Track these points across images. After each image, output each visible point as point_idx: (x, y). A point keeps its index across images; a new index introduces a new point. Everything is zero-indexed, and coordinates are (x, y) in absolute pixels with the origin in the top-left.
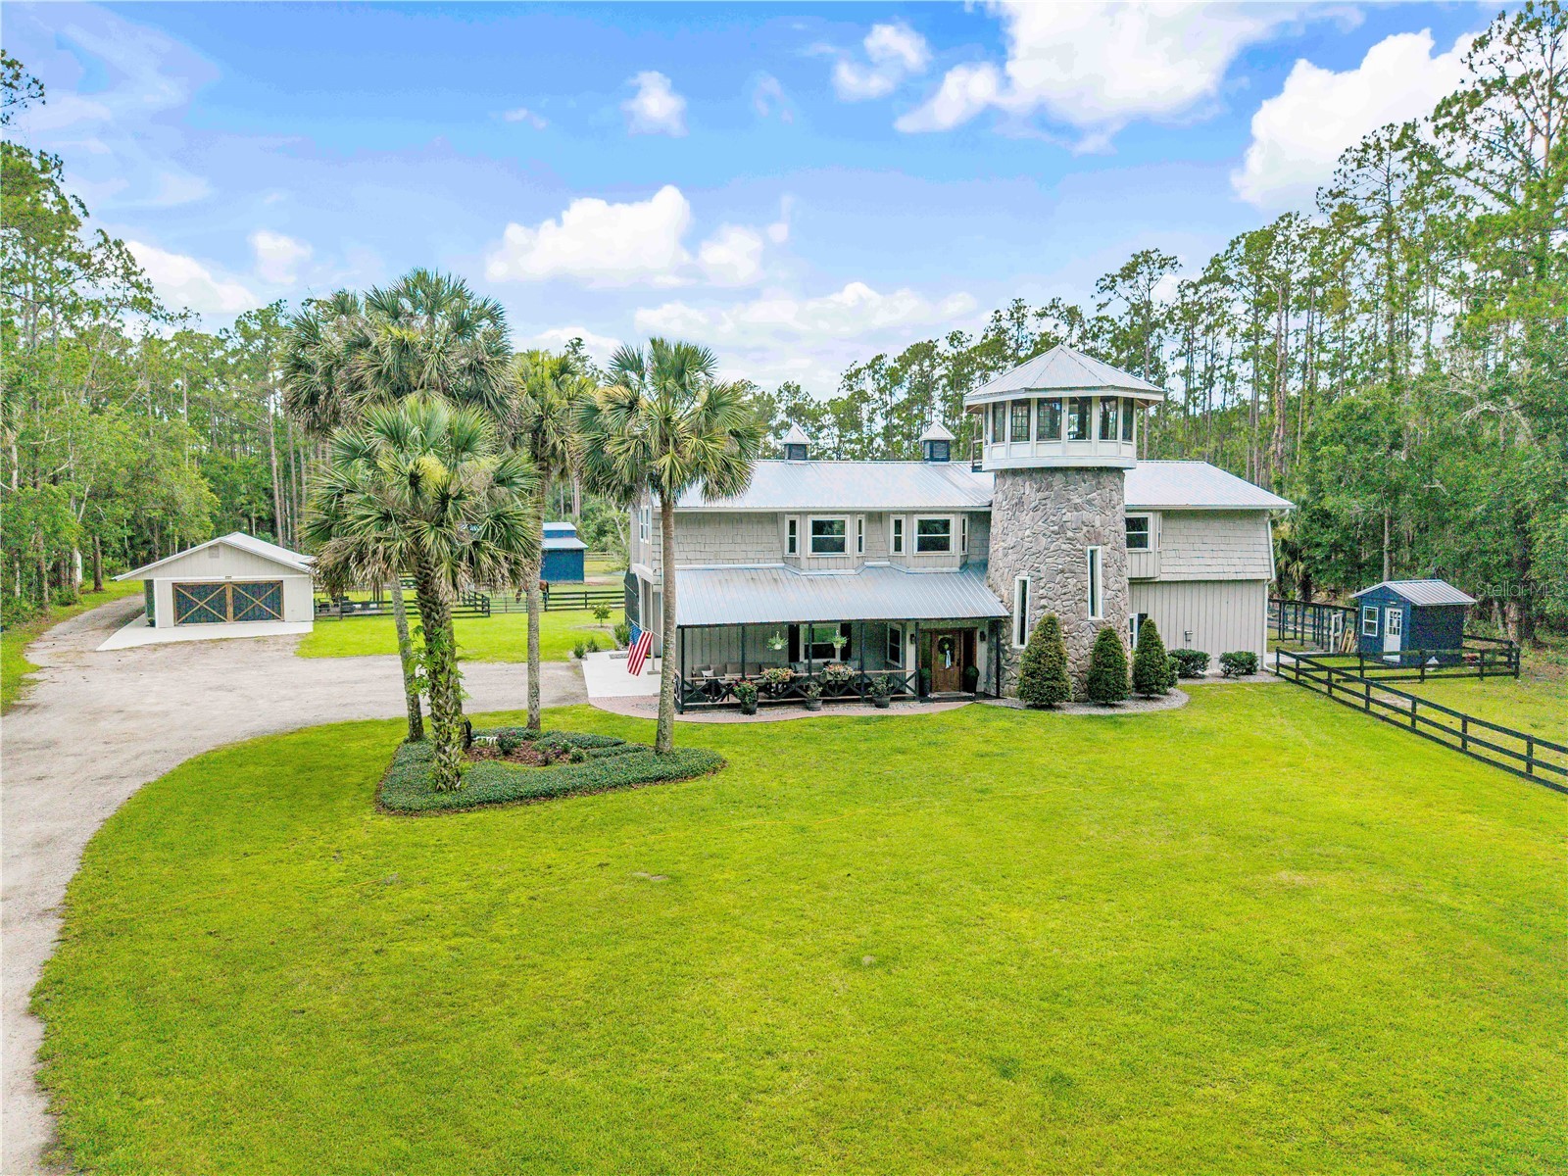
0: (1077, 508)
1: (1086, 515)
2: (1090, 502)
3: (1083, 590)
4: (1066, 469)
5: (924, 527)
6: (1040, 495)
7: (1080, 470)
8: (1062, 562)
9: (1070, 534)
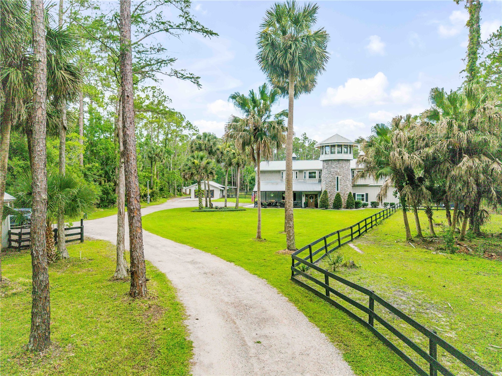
0: (334, 168)
1: (336, 169)
2: (336, 167)
3: (335, 185)
4: (332, 160)
5: (310, 173)
6: (327, 165)
7: (334, 160)
8: (330, 179)
9: (332, 173)
